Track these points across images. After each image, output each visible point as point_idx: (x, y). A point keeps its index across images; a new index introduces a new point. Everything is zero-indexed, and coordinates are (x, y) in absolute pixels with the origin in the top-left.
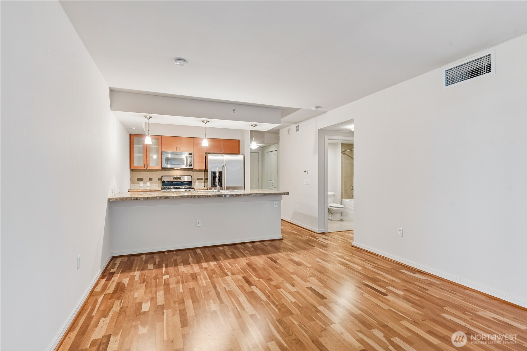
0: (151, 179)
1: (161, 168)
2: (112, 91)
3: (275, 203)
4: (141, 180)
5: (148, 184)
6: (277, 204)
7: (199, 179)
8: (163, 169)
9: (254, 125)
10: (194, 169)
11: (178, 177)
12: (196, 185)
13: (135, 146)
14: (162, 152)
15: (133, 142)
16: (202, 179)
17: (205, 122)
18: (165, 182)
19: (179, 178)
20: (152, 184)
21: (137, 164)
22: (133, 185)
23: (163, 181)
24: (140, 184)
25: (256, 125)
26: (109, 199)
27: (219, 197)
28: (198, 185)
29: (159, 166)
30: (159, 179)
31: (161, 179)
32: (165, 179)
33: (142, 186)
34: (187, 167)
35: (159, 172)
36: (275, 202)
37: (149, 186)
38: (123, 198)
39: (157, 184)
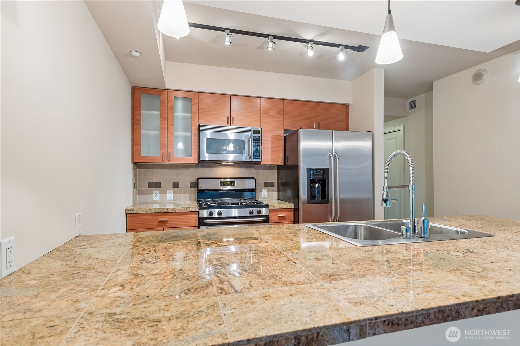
0: (176, 185)
1: (196, 162)
4: (155, 187)
5: (170, 195)
7: (267, 185)
8: (201, 163)
10: (262, 163)
11: (228, 180)
12: (263, 196)
13: (143, 112)
14: (199, 126)
15: (140, 104)
16: (272, 184)
18: (202, 190)
19: (231, 182)
20: (178, 195)
21: (148, 152)
22: (141, 196)
23: (199, 188)
24: (154, 195)
28: (266, 196)
29: (192, 158)
30: (192, 185)
31: (195, 185)
32: (204, 185)
33: (158, 198)
34: (250, 160)
35: (192, 170)
37: (172, 198)
39: (187, 196)
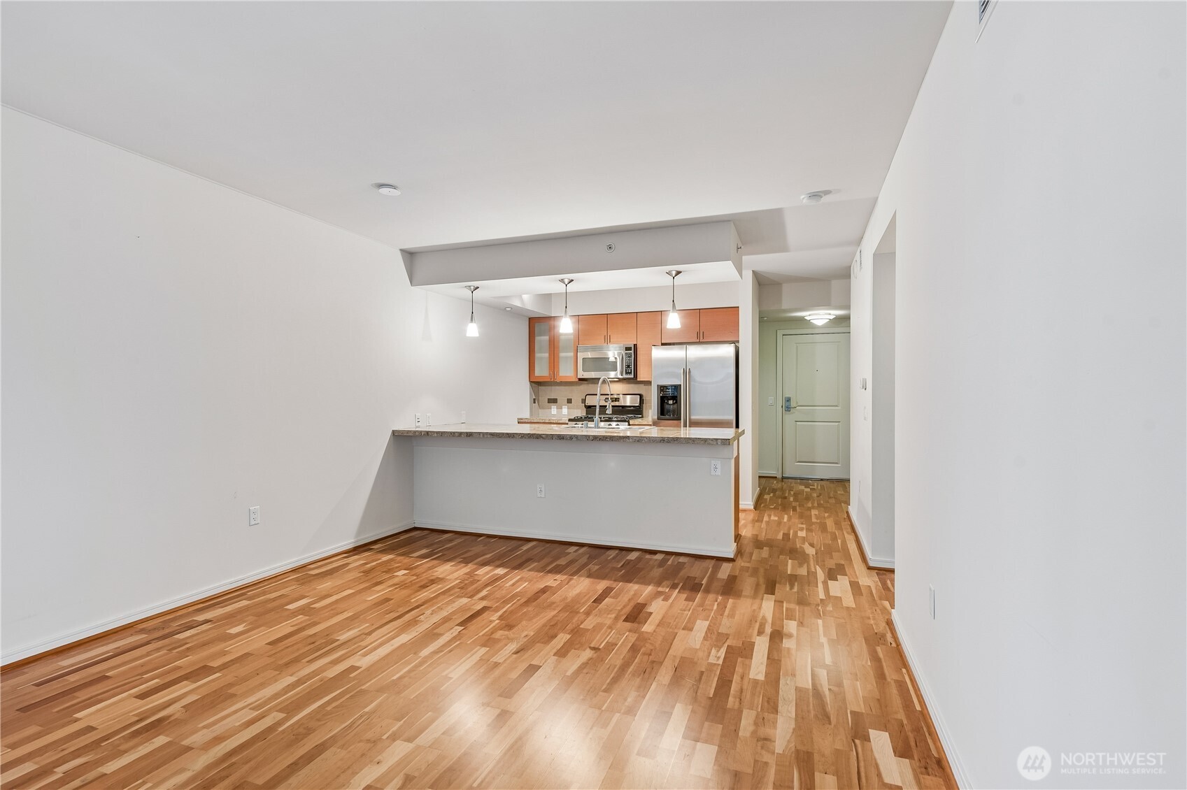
0: (569, 401)
1: (577, 380)
2: (410, 256)
3: (713, 465)
4: (553, 403)
5: (565, 410)
6: (719, 466)
9: (674, 273)
10: (638, 379)
13: (538, 338)
14: (578, 347)
15: (534, 332)
17: (566, 281)
18: (590, 406)
19: (616, 398)
20: (571, 410)
21: (542, 371)
22: (542, 410)
23: (586, 404)
24: (552, 409)
25: (678, 273)
26: (393, 431)
27: (560, 439)
29: (574, 376)
31: (584, 401)
32: (590, 401)
33: (555, 412)
34: (624, 377)
35: (578, 387)
36: (713, 462)
37: (566, 413)
38: (410, 431)
39: (580, 411)
